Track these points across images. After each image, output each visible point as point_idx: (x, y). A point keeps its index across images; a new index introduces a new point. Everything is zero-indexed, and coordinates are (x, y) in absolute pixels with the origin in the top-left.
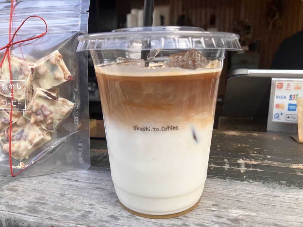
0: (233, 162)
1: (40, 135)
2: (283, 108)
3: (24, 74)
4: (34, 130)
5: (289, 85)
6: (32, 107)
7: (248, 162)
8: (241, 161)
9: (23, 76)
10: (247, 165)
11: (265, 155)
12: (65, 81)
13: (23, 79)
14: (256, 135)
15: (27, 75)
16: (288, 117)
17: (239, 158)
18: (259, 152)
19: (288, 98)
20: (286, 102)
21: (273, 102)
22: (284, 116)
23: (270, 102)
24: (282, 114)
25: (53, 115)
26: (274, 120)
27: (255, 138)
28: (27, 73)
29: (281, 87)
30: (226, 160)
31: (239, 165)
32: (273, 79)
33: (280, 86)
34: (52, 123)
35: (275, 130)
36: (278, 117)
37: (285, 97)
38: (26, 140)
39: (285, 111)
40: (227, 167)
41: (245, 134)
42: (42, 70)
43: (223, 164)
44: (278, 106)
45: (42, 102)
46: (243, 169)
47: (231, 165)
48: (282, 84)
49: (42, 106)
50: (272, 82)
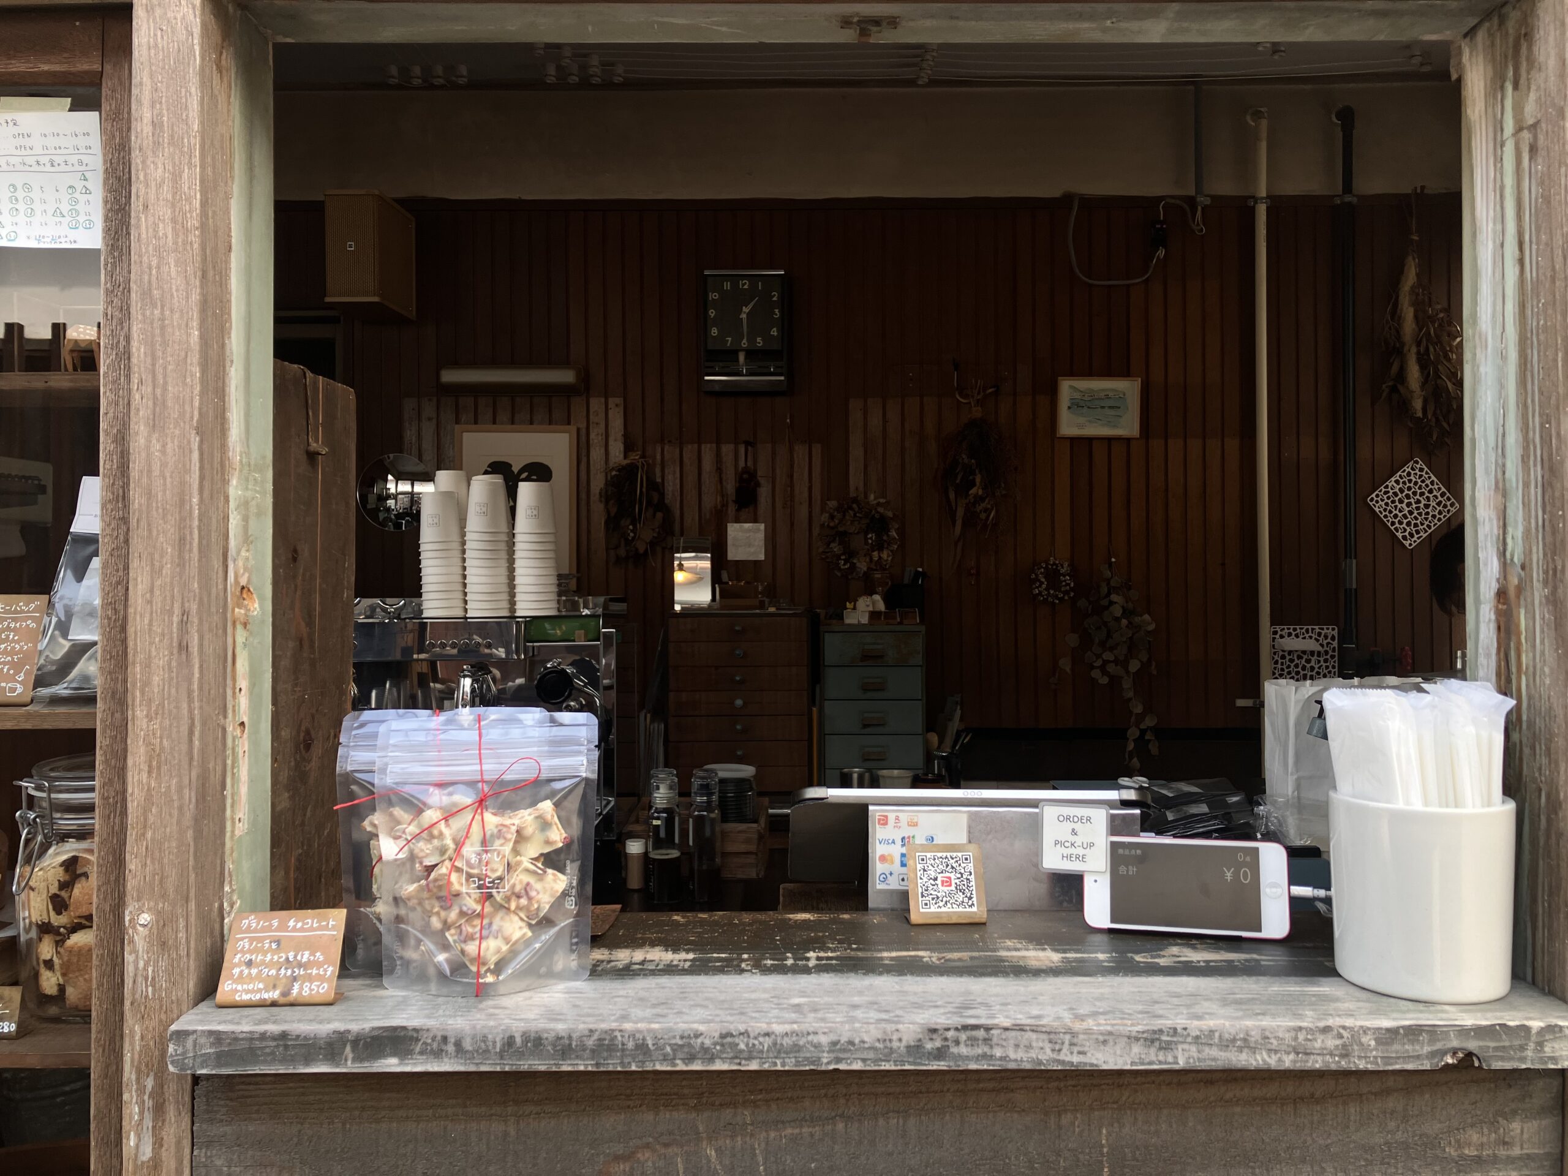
0: (799, 956)
1: (521, 928)
2: (892, 862)
3: (505, 838)
4: (511, 921)
5: (897, 818)
6: (514, 886)
7: (822, 954)
8: (811, 954)
9: (501, 841)
10: (818, 959)
11: (850, 944)
12: (561, 845)
13: (502, 845)
14: (846, 916)
15: (510, 840)
16: (903, 880)
17: (808, 951)
18: (840, 942)
19: (899, 842)
20: (896, 850)
21: (874, 852)
22: (895, 876)
23: (870, 851)
24: (891, 874)
25: (540, 896)
26: (880, 886)
27: (843, 922)
28: (509, 836)
29: (886, 824)
30: (789, 955)
31: (808, 959)
32: (871, 808)
33: (884, 821)
34: (538, 909)
35: (882, 906)
36: (885, 879)
37: (893, 842)
38: (497, 938)
39: (896, 866)
40: (790, 962)
41: (825, 917)
42: (529, 831)
43: (786, 959)
44: (883, 858)
45: (526, 878)
46: (812, 963)
47: (795, 960)
48: (886, 817)
49: (528, 884)
50: (870, 814)
